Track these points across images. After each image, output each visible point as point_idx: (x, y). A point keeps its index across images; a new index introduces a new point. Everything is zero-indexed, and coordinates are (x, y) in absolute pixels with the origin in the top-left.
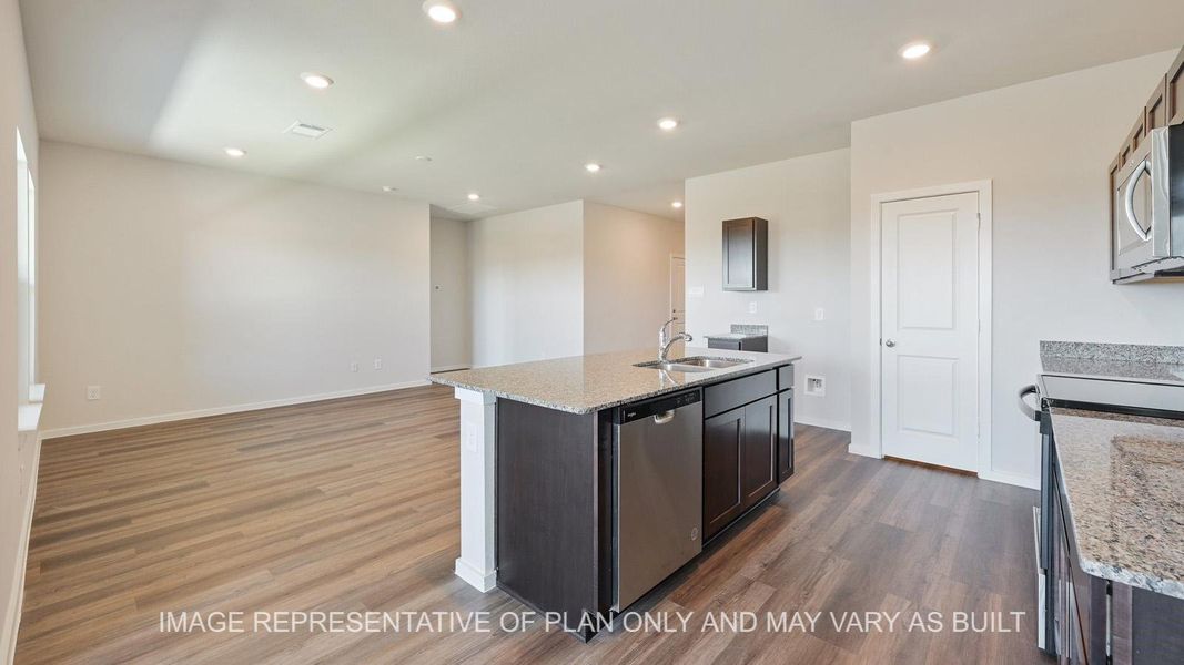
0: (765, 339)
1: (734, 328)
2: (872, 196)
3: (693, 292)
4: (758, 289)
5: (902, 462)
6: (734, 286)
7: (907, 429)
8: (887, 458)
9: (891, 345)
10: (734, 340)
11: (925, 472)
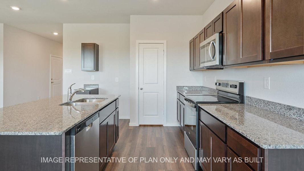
0: (98, 89)
1: (85, 86)
2: (136, 41)
3: (67, 71)
4: (96, 71)
5: (144, 126)
6: (85, 69)
7: (145, 115)
8: (140, 126)
9: (142, 89)
10: (88, 91)
11: (151, 128)
